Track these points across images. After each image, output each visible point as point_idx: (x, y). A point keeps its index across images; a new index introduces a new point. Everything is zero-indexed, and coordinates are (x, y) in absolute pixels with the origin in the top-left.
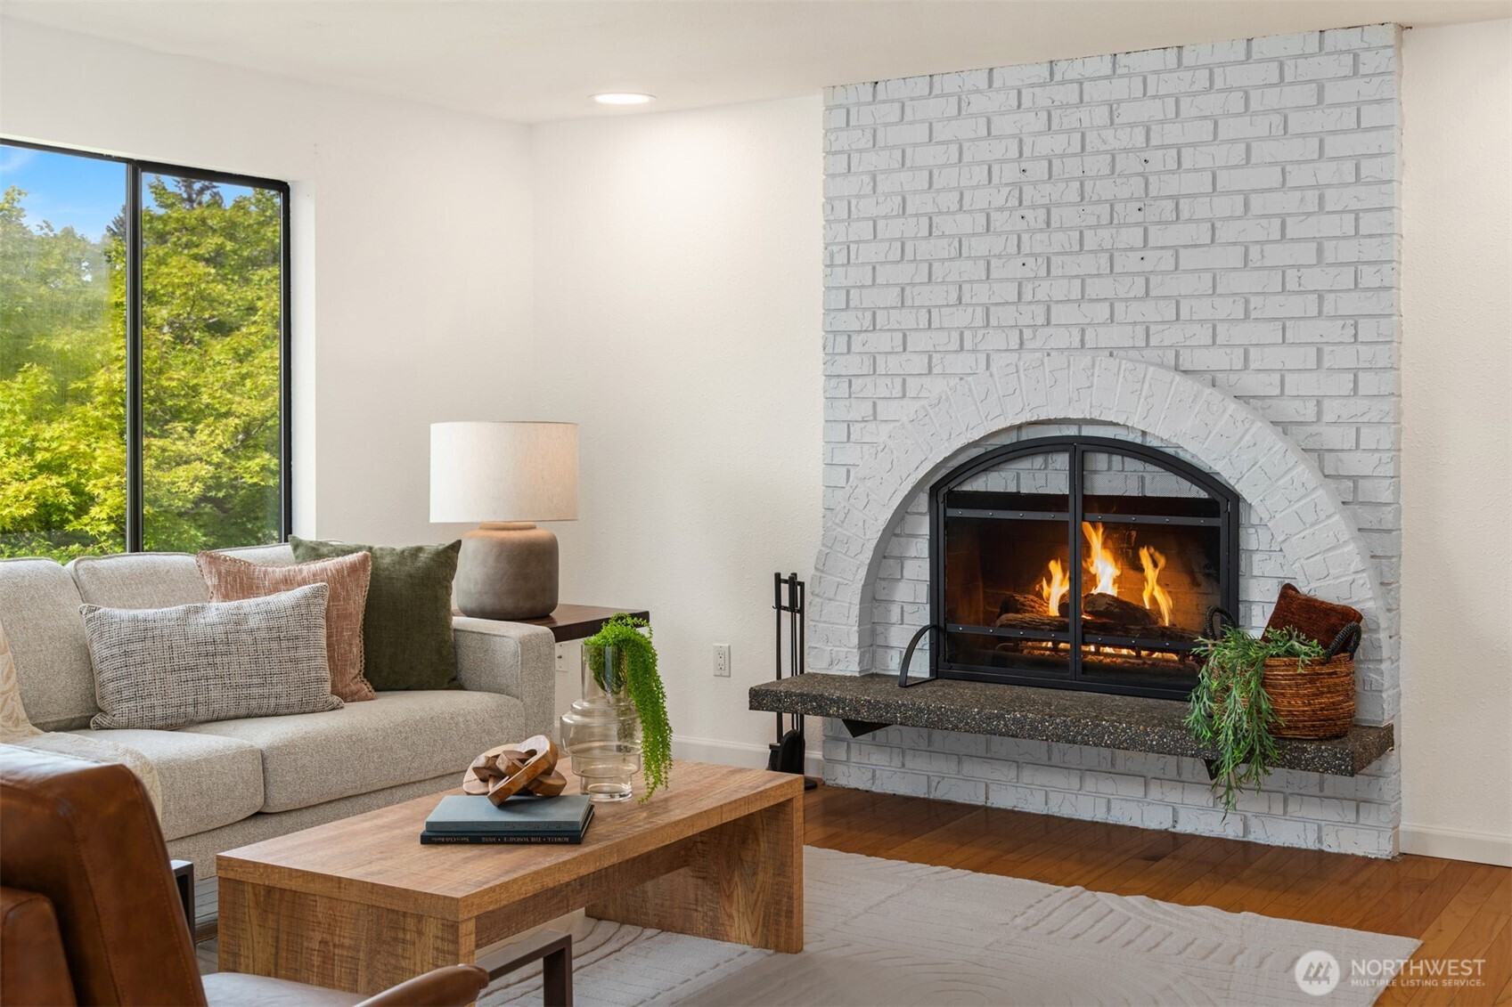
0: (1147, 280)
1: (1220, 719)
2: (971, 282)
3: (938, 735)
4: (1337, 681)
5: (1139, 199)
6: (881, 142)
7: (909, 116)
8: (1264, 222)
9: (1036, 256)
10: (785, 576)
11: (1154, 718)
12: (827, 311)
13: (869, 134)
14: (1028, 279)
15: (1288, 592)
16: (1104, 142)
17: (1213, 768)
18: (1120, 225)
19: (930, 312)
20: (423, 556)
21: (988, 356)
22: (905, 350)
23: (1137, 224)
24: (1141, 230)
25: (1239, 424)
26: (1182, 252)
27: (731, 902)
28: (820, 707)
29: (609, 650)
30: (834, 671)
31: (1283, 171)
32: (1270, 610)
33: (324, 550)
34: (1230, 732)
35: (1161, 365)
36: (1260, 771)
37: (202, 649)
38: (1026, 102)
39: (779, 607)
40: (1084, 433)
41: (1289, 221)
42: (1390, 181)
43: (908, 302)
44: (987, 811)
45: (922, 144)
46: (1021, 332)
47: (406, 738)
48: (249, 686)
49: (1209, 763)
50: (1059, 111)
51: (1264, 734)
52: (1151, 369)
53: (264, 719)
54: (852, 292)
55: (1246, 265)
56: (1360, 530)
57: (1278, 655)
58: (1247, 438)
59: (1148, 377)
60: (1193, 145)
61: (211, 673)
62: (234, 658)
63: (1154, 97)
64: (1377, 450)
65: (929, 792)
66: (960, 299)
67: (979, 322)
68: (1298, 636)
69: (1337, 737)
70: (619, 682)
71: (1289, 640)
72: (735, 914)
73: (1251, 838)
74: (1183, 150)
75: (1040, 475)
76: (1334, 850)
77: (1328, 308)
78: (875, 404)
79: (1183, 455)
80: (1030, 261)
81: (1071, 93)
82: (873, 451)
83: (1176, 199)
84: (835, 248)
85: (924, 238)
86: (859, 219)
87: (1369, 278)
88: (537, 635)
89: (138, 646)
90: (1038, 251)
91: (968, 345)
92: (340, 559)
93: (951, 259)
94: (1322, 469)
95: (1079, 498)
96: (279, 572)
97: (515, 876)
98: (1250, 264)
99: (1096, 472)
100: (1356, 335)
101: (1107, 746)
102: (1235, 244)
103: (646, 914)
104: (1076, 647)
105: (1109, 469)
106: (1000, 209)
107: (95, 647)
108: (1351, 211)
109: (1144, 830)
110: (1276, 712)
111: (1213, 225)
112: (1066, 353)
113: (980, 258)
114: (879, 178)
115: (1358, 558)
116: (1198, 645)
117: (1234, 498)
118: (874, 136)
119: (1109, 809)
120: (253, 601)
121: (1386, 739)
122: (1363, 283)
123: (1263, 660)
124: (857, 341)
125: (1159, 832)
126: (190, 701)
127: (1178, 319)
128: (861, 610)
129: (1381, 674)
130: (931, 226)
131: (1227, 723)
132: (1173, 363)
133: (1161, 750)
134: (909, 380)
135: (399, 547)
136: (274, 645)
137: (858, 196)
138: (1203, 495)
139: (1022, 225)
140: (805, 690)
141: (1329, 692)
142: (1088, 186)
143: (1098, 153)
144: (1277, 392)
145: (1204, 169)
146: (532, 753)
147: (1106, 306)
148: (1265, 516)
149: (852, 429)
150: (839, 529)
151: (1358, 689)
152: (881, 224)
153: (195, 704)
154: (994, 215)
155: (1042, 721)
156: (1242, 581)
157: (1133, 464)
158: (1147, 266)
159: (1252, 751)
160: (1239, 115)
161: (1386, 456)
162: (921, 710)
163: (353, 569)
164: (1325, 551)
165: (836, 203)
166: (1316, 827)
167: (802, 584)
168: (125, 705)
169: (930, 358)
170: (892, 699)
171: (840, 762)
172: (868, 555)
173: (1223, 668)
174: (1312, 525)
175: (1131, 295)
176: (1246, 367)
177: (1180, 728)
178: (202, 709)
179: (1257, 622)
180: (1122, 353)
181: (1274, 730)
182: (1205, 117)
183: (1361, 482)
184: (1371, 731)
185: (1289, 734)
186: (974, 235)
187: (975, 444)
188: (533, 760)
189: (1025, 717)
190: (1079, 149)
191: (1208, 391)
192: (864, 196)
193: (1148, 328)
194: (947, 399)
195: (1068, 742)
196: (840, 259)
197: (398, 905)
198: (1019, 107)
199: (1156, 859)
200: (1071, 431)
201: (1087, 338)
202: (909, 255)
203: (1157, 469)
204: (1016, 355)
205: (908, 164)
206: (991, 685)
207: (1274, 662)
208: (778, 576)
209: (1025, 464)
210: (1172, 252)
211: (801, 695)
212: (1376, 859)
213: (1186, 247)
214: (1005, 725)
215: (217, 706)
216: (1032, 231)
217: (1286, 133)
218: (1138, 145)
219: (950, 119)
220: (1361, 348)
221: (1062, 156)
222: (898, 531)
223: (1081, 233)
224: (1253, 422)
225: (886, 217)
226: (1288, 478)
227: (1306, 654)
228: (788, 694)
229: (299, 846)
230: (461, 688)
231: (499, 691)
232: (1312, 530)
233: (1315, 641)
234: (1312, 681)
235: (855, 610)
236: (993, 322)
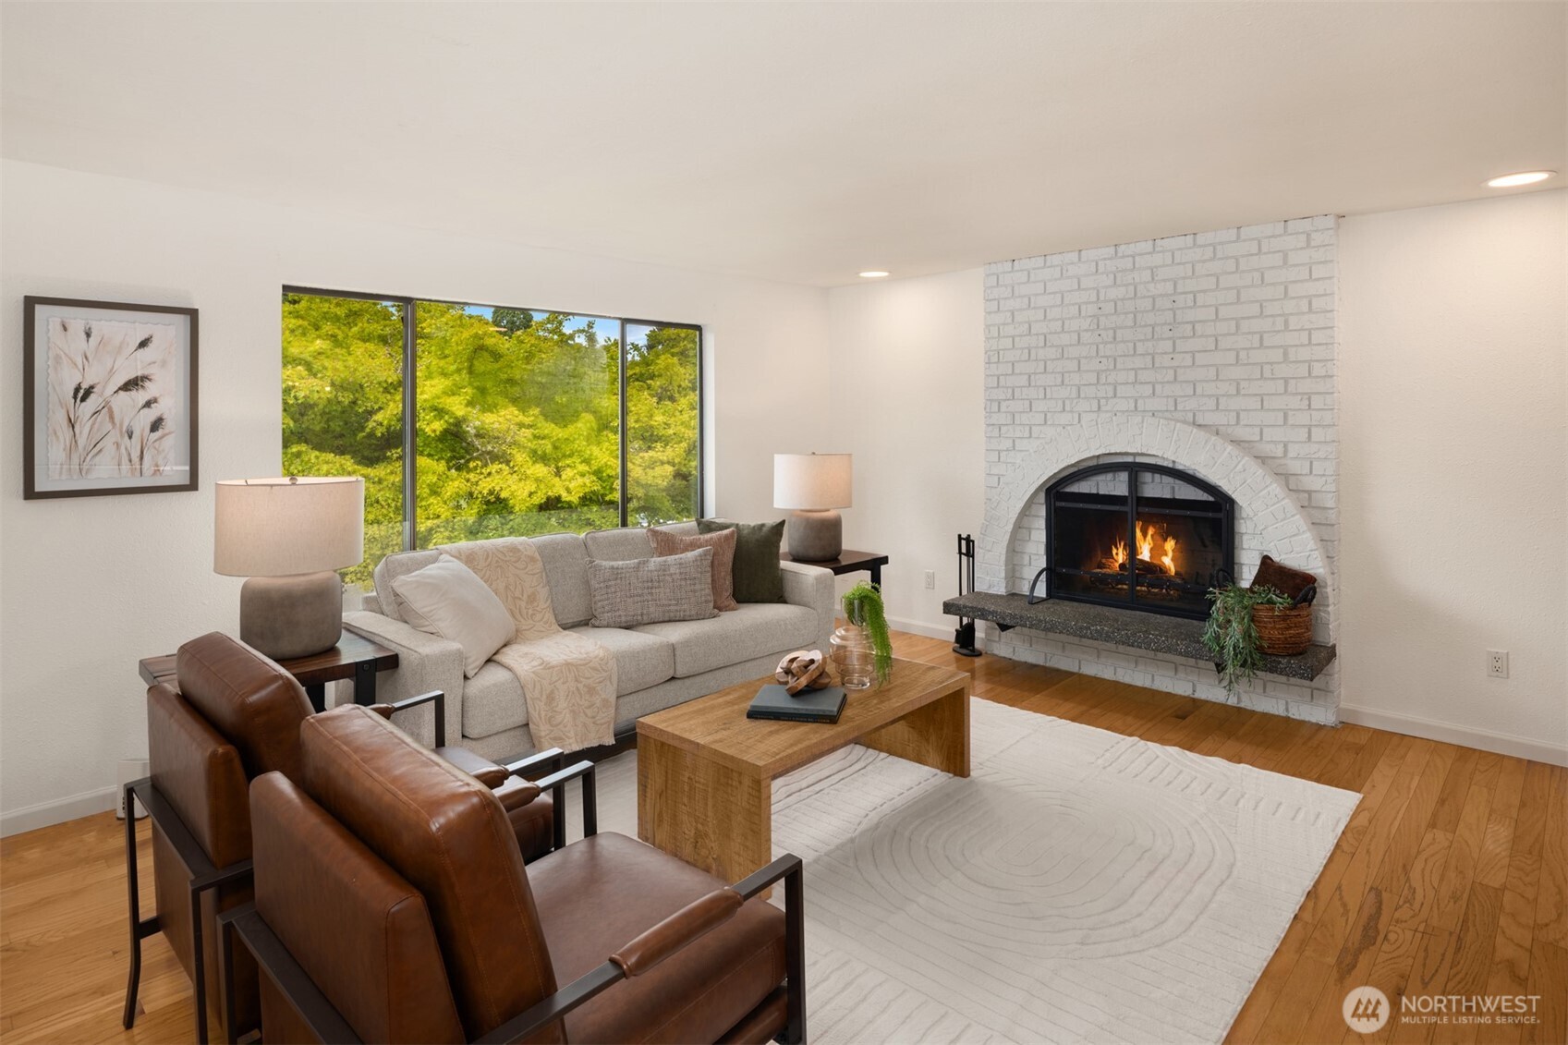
0: (1175, 372)
1: (1225, 639)
2: (1069, 372)
3: (1051, 635)
4: (1301, 620)
5: (1170, 324)
6: (1016, 293)
7: (1032, 279)
8: (1250, 337)
9: (1107, 357)
10: (964, 536)
11: (1182, 633)
12: (987, 389)
13: (1009, 289)
14: (1103, 371)
15: (1266, 561)
16: (1148, 291)
17: (1220, 668)
18: (1158, 339)
19: (1045, 389)
20: (765, 529)
21: (1080, 415)
22: (1031, 410)
23: (1169, 339)
24: (1171, 342)
25: (1234, 458)
26: (1197, 354)
27: (928, 743)
28: (983, 615)
29: (856, 602)
30: (990, 592)
31: (1261, 306)
32: (1255, 571)
33: (713, 526)
34: (1231, 649)
35: (1184, 422)
36: (1251, 673)
37: (646, 585)
38: (1101, 269)
39: (960, 553)
40: (1137, 461)
41: (1265, 336)
42: (1332, 311)
43: (1033, 384)
44: (1081, 676)
45: (1040, 294)
46: (1099, 401)
47: (752, 635)
48: (670, 605)
49: (1217, 665)
50: (1120, 274)
51: (1252, 650)
52: (1178, 424)
53: (677, 623)
54: (1001, 377)
55: (1237, 362)
56: (1313, 523)
57: (1262, 603)
58: (1240, 466)
59: (1177, 429)
60: (1204, 291)
61: (650, 598)
62: (662, 590)
63: (1179, 264)
64: (1324, 475)
65: (1046, 662)
66: (1063, 381)
67: (1074, 395)
68: (1275, 591)
69: (1301, 654)
70: (863, 620)
71: (1268, 594)
72: (931, 750)
73: (1242, 705)
74: (1198, 295)
75: (1111, 485)
76: (1297, 717)
77: (1291, 388)
78: (1014, 441)
79: (1198, 475)
80: (1104, 360)
81: (1128, 263)
82: (1013, 468)
83: (1193, 324)
84: (991, 353)
85: (1042, 347)
86: (1004, 337)
87: (1318, 370)
88: (825, 575)
89: (613, 583)
90: (1108, 354)
91: (1067, 408)
92: (720, 532)
93: (1058, 359)
94: (1288, 487)
95: (1135, 499)
96: (688, 539)
97: (795, 749)
98: (1240, 362)
99: (1144, 483)
100: (1309, 405)
101: (1153, 650)
102: (1229, 350)
103: (881, 744)
104: (1132, 588)
105: (1153, 481)
106: (1086, 331)
107: (593, 582)
108: (1306, 329)
109: (1175, 695)
110: (1261, 637)
111: (1216, 340)
112: (1126, 414)
113: (1075, 358)
114: (1016, 313)
115: (1313, 542)
116: (1210, 593)
117: (1231, 502)
118: (1013, 291)
119: (1153, 680)
120: (673, 557)
121: (1331, 653)
122: (1314, 373)
123: (1252, 605)
124: (1004, 405)
125: (1185, 697)
126: (639, 612)
127: (1194, 394)
128: (1007, 557)
129: (1329, 613)
130: (1045, 340)
131: (1229, 643)
132: (1191, 420)
133: (1187, 655)
134: (1033, 428)
135: (752, 524)
136: (683, 583)
137: (1004, 324)
138: (1211, 499)
139: (1100, 339)
140: (975, 604)
141: (1296, 627)
142: (1139, 316)
143: (1144, 297)
144: (1258, 438)
145: (1211, 306)
146: (812, 661)
147: (1150, 387)
148: (1251, 514)
149: (1001, 455)
150: (993, 512)
151: (1313, 622)
152: (1017, 339)
153: (642, 615)
154: (1082, 334)
155: (1113, 632)
156: (1236, 551)
157: (1167, 479)
158: (1174, 363)
159: (1245, 661)
160: (1233, 273)
161: (1330, 479)
162: (1041, 621)
163: (727, 538)
164: (1291, 537)
165: (991, 328)
166: (1284, 702)
167: (973, 542)
168: (606, 615)
169: (1046, 415)
170: (1025, 613)
171: (995, 641)
172: (1010, 527)
173: (1226, 608)
174: (1282, 521)
175: (1166, 380)
176: (1238, 423)
177: (1199, 642)
178: (645, 617)
179: (1247, 576)
180: (1160, 414)
181: (1259, 649)
182: (1211, 275)
183: (1313, 494)
184: (1322, 649)
185: (1270, 651)
186: (1071, 345)
187: (1072, 466)
188: (813, 667)
189: (1103, 629)
190: (1133, 295)
191: (1214, 438)
192: (1008, 324)
193: (1176, 400)
194: (1056, 439)
195: (1129, 645)
196: (994, 359)
197: (729, 765)
198: (1097, 271)
199: (1183, 717)
200: (1130, 459)
201: (1139, 405)
202: (1033, 357)
203: (1182, 483)
204: (1096, 415)
205: (1032, 305)
206: (1083, 605)
207: (1260, 607)
208: (960, 536)
209: (1101, 478)
210: (1191, 355)
211: (972, 607)
212: (1324, 725)
213: (1199, 352)
214: (1091, 633)
215: (653, 616)
216: (1106, 343)
217: (1263, 283)
218: (1169, 292)
219: (1056, 280)
220: (1313, 413)
221: (1122, 300)
222: (1027, 513)
223: (1135, 344)
224: (1243, 458)
225: (1020, 336)
226: (1266, 491)
227: (1280, 603)
228: (965, 607)
229: (682, 715)
230: (785, 602)
231: (805, 605)
232: (1282, 523)
233: (1286, 595)
234: (1284, 620)
235: (1003, 558)
236: (1082, 395)
